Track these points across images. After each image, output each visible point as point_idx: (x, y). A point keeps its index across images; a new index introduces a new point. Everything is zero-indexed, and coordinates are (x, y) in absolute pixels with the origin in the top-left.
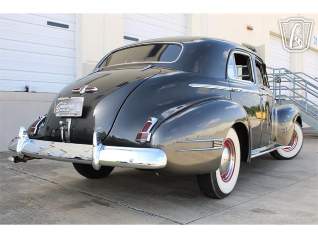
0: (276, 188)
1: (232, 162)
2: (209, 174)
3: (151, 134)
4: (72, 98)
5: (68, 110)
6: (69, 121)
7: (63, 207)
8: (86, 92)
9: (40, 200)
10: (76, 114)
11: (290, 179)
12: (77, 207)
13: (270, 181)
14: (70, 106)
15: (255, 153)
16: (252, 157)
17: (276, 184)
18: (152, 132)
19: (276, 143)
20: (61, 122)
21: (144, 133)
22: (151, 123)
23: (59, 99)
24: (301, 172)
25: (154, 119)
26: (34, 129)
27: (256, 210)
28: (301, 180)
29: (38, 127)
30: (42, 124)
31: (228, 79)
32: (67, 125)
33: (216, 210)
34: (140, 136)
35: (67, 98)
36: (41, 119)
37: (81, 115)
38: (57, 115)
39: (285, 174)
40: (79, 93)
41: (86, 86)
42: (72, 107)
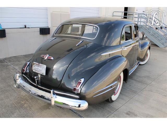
0: (137, 92)
1: (119, 85)
3: (80, 89)
4: (40, 64)
5: (38, 70)
6: (40, 76)
7: (40, 108)
8: (47, 59)
10: (42, 74)
11: (143, 83)
12: (47, 109)
13: (135, 85)
17: (137, 88)
19: (138, 61)
20: (35, 77)
21: (77, 88)
22: (81, 82)
23: (34, 62)
24: (148, 77)
25: (82, 80)
26: (25, 70)
27: (128, 113)
28: (148, 85)
29: (26, 69)
30: (28, 67)
31: (121, 44)
32: (38, 78)
33: (110, 112)
34: (75, 89)
35: (38, 63)
36: (28, 64)
37: (45, 75)
38: (34, 71)
39: (141, 79)
40: (44, 58)
41: (48, 55)
42: (40, 69)
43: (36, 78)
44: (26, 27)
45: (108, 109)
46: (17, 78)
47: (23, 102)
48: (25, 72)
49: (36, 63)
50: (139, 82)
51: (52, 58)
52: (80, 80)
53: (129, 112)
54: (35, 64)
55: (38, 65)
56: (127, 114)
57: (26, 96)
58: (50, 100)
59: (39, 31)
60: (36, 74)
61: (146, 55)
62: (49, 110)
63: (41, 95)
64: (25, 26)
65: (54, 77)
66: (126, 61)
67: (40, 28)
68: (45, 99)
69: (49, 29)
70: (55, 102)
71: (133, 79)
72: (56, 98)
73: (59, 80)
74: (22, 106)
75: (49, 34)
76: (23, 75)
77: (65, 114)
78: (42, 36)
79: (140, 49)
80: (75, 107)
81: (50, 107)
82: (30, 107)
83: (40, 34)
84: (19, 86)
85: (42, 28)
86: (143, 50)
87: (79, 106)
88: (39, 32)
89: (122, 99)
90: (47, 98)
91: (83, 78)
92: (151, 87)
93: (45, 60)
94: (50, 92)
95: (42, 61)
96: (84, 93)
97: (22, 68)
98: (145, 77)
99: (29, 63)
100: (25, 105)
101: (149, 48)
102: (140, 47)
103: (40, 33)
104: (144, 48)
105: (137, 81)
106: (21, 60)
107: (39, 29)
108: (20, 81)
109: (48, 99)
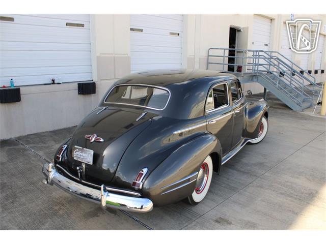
0: (238, 189)
1: (205, 178)
2: (187, 198)
3: (142, 183)
4: (85, 149)
5: (82, 157)
6: (84, 166)
7: (84, 216)
8: (94, 141)
9: (68, 206)
10: (88, 162)
11: (251, 175)
13: (236, 178)
14: (84, 155)
15: (225, 160)
16: (222, 164)
17: (239, 182)
18: (143, 181)
19: (246, 138)
20: (78, 168)
21: (137, 182)
22: (143, 174)
23: (75, 146)
24: (261, 165)
25: (145, 170)
26: (60, 157)
27: (219, 220)
28: (259, 177)
29: (62, 155)
30: (66, 152)
31: (205, 115)
32: (82, 169)
33: (191, 219)
34: (134, 184)
35: (81, 148)
36: (64, 148)
37: (92, 164)
38: (75, 158)
39: (249, 168)
40: (90, 140)
41: (95, 136)
42: (85, 156)
43: (79, 170)
44: (55, 82)
45: (188, 216)
46: (50, 169)
47: (57, 208)
48: (60, 160)
49: (79, 147)
50: (244, 173)
51: (102, 140)
52: (142, 171)
53: (220, 218)
54: (77, 148)
55: (82, 151)
56: (217, 221)
57: (61, 199)
58: (100, 201)
59: (77, 88)
60: (79, 164)
61: (261, 126)
62: (97, 218)
63: (85, 193)
64: (53, 81)
65: (105, 166)
66: (215, 140)
67: (78, 84)
68: (93, 198)
69: (94, 84)
70: (108, 202)
71: (234, 169)
72: (109, 196)
73: (112, 171)
74: (55, 213)
75: (95, 93)
76: (57, 165)
77: (122, 223)
78: (81, 97)
79: (247, 116)
80: (136, 208)
81: (98, 214)
82: (68, 215)
83: (79, 94)
84: (52, 183)
85: (82, 84)
86: (254, 118)
87: (142, 208)
88: (77, 91)
89: (212, 200)
90: (95, 197)
91: (145, 168)
92: (263, 180)
93: (92, 142)
94: (100, 189)
95: (86, 144)
96: (148, 189)
97: (56, 155)
98: (255, 165)
99: (66, 146)
100: (61, 212)
101: (266, 115)
102: (247, 114)
103: (79, 91)
104: (255, 116)
105: (241, 171)
106: (47, 139)
107: (77, 86)
108: (53, 174)
109: (97, 199)
